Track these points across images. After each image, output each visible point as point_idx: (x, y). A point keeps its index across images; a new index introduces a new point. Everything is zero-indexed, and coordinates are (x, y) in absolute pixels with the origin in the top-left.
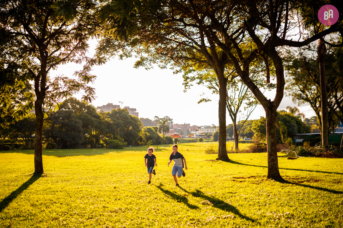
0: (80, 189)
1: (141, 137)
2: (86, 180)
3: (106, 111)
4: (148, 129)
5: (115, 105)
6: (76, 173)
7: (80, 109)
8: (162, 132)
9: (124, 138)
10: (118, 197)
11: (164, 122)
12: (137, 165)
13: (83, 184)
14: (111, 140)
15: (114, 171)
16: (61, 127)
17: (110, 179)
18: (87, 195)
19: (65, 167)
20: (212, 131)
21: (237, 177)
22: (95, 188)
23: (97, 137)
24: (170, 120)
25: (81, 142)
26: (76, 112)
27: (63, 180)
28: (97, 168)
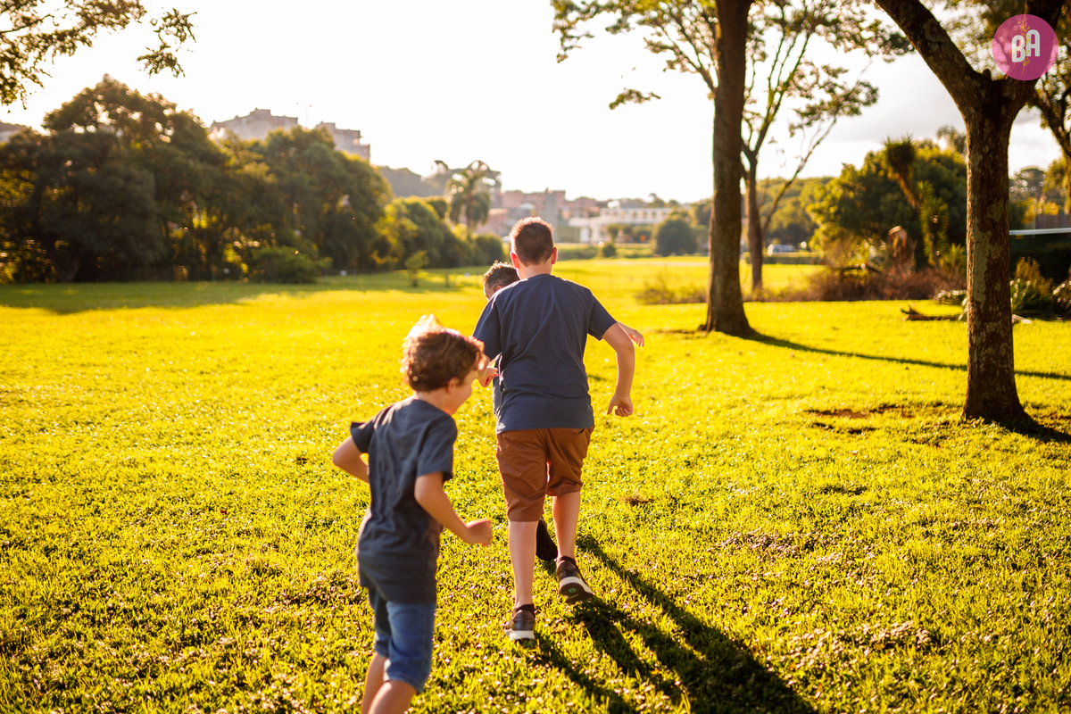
0: (141, 467)
1: (384, 238)
2: (168, 422)
3: (249, 137)
4: (408, 206)
5: (281, 115)
6: (127, 385)
7: (145, 128)
8: (462, 217)
9: (316, 239)
10: (324, 513)
11: (472, 182)
12: (384, 353)
13: (154, 440)
14: (267, 249)
15: (287, 378)
16: (72, 198)
17: (275, 414)
18: (173, 501)
19: (83, 360)
20: (649, 219)
21: (823, 408)
22: (210, 461)
23: (213, 239)
24: (491, 174)
25: (151, 256)
26: (127, 139)
27: (69, 420)
28: (216, 362)
